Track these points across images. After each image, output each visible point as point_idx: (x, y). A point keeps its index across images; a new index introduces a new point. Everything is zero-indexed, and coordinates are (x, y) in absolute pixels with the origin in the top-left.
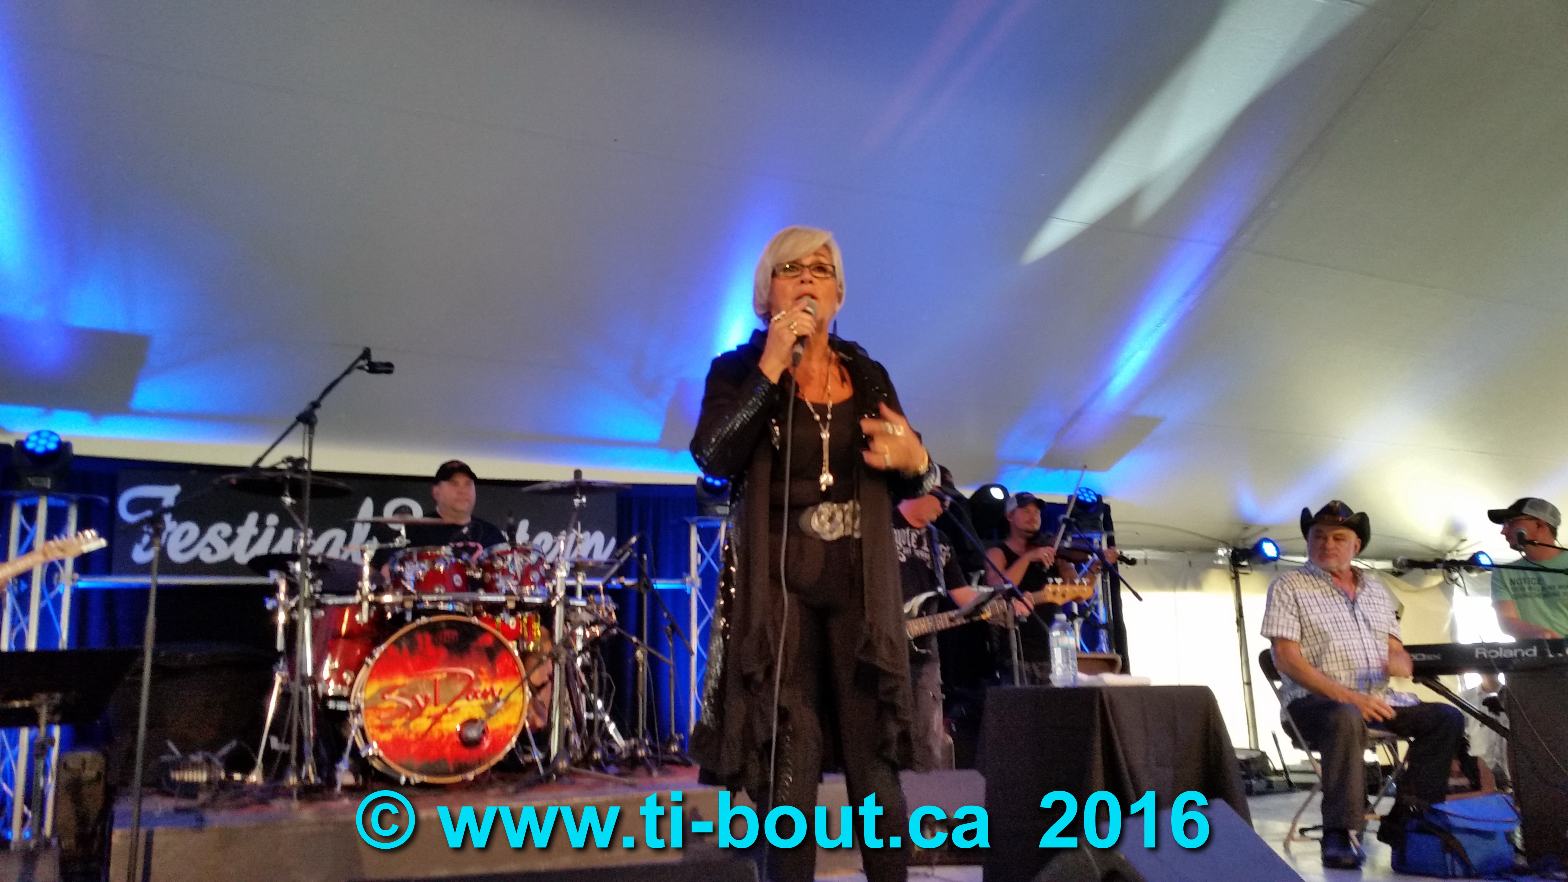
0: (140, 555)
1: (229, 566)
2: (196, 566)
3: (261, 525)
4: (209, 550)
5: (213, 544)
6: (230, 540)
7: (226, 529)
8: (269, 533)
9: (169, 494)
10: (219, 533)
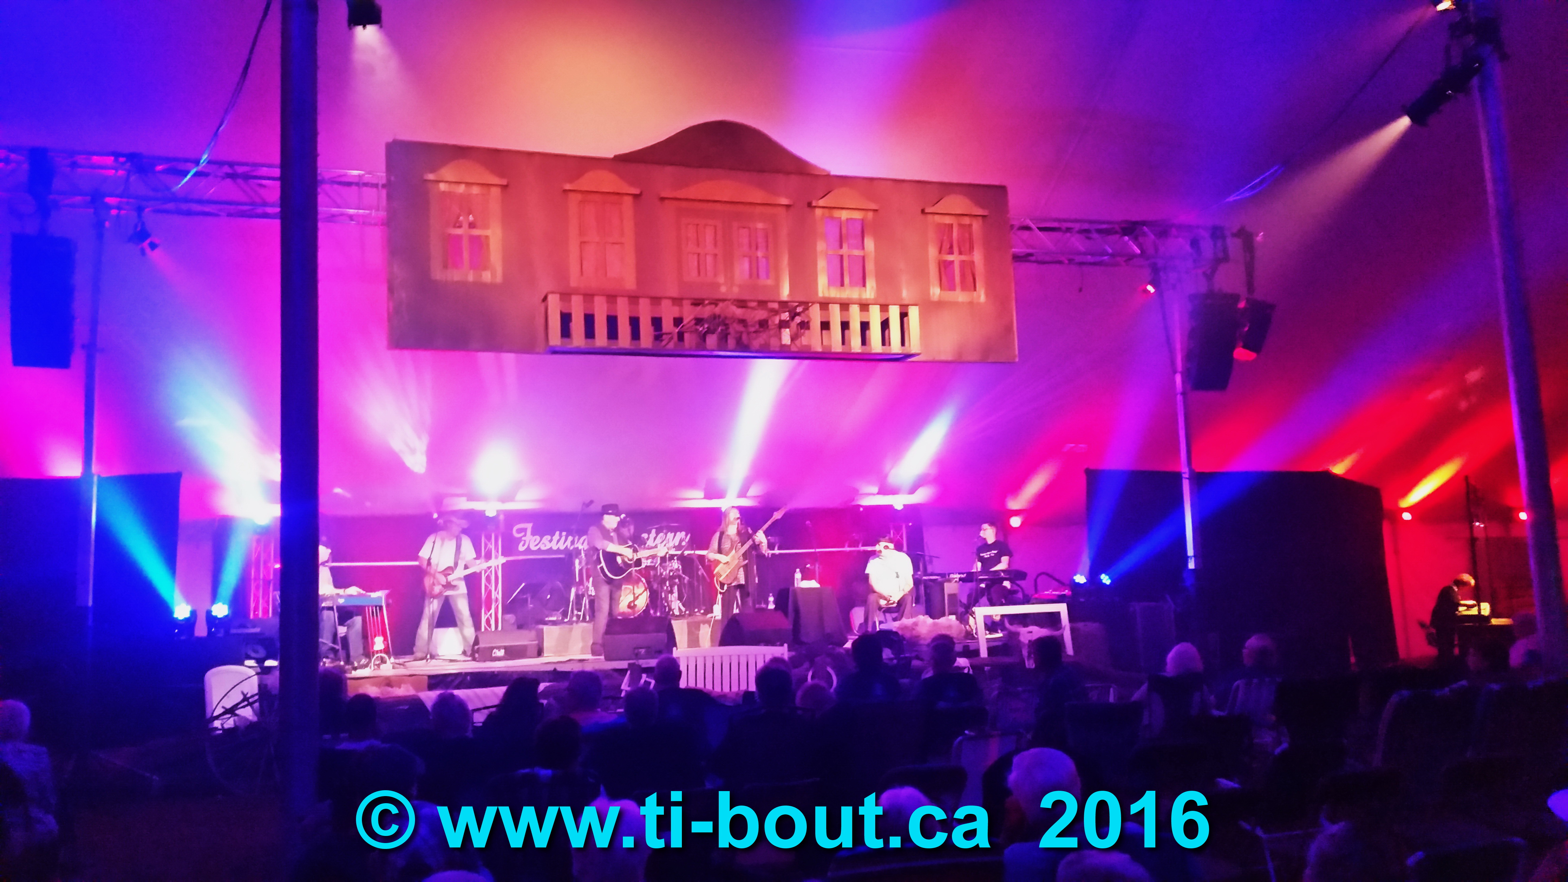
0: (521, 548)
1: (550, 551)
2: (539, 551)
3: (561, 536)
4: (543, 545)
5: (545, 543)
6: (551, 541)
7: (549, 537)
8: (563, 538)
9: (529, 526)
10: (547, 539)
